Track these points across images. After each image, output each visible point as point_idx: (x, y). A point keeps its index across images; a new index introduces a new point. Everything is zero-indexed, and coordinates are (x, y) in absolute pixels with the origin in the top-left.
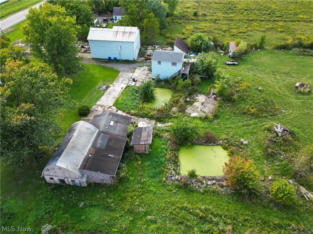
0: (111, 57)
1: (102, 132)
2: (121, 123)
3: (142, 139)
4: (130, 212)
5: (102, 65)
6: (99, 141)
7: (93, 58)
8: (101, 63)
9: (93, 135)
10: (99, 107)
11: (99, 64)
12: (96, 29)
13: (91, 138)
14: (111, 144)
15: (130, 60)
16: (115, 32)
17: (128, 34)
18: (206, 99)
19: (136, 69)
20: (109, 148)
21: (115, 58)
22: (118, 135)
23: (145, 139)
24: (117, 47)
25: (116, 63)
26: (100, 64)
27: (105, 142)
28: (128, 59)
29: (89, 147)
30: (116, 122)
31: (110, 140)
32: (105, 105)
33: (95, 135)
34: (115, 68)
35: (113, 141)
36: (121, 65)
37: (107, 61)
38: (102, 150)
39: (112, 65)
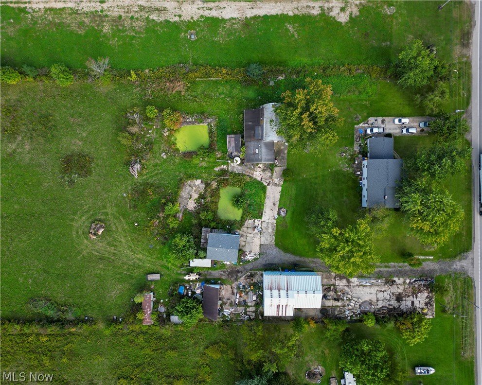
1: (261, 140)
2: (251, 154)
3: (233, 139)
4: (233, 97)
6: (260, 132)
9: (266, 134)
10: (277, 182)
11: (303, 260)
13: (266, 131)
14: (253, 132)
17: (274, 287)
18: (187, 205)
19: (260, 254)
20: (253, 128)
22: (250, 142)
23: (231, 139)
27: (256, 132)
29: (264, 125)
30: (255, 153)
31: (254, 135)
32: (273, 187)
33: (264, 135)
34: (283, 253)
35: (252, 135)
38: (257, 126)
39: (287, 259)
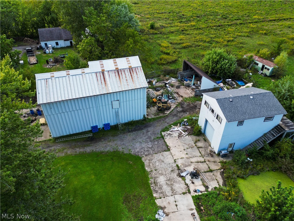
0: (97, 126)
5: (88, 149)
7: (56, 139)
8: (84, 146)
11: (78, 149)
12: (52, 75)
15: (137, 119)
16: (98, 75)
17: (128, 73)
19: (162, 137)
21: (107, 125)
24: (110, 103)
25: (113, 136)
26: (82, 150)
28: (132, 119)
34: (120, 149)
36: (129, 137)
37: (91, 135)
39: (110, 144)
